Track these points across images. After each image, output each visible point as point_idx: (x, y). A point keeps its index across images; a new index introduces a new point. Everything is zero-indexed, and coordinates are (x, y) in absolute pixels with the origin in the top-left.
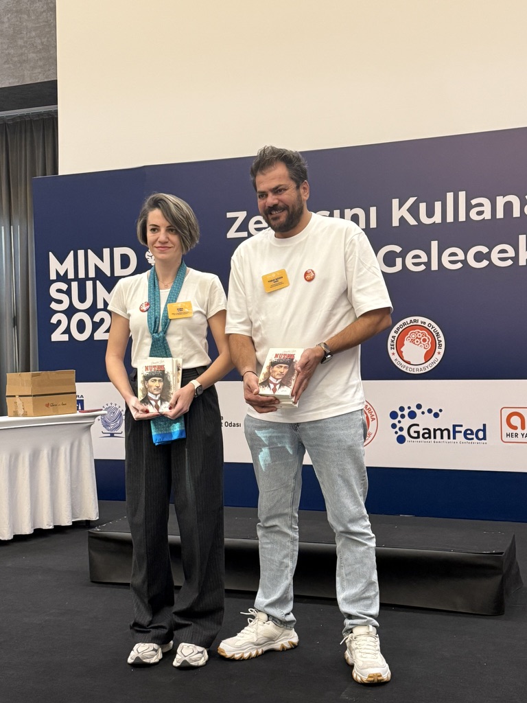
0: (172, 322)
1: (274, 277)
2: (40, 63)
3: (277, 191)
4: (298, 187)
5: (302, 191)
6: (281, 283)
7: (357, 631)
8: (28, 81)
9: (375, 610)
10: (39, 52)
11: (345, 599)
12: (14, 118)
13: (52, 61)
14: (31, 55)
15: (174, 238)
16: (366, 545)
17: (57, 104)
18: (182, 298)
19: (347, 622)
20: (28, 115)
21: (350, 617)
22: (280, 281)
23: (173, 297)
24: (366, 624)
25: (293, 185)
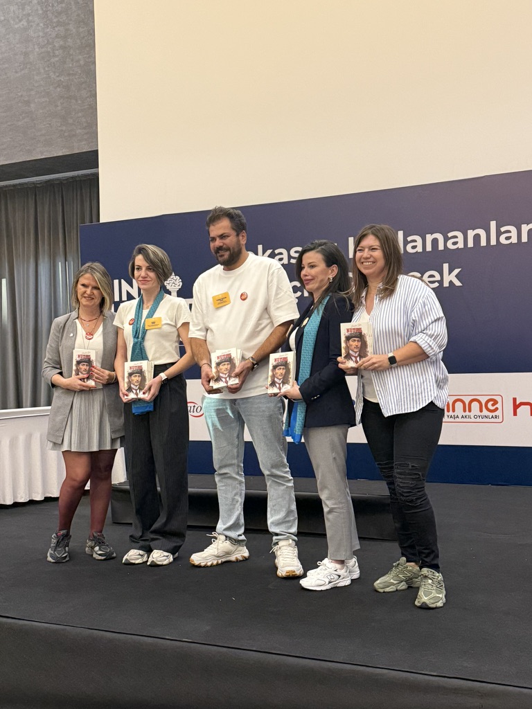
0: (148, 332)
1: (221, 297)
2: (85, 137)
3: (222, 237)
4: (238, 235)
5: (241, 238)
6: (225, 302)
7: (281, 543)
8: (76, 151)
9: (294, 529)
10: (84, 128)
11: (272, 523)
12: (67, 179)
13: (94, 135)
14: (78, 131)
15: (152, 274)
16: (284, 485)
17: (98, 167)
18: (156, 315)
19: (274, 538)
20: (78, 176)
21: (277, 535)
22: (224, 300)
23: (150, 315)
24: (287, 539)
25: (234, 233)
